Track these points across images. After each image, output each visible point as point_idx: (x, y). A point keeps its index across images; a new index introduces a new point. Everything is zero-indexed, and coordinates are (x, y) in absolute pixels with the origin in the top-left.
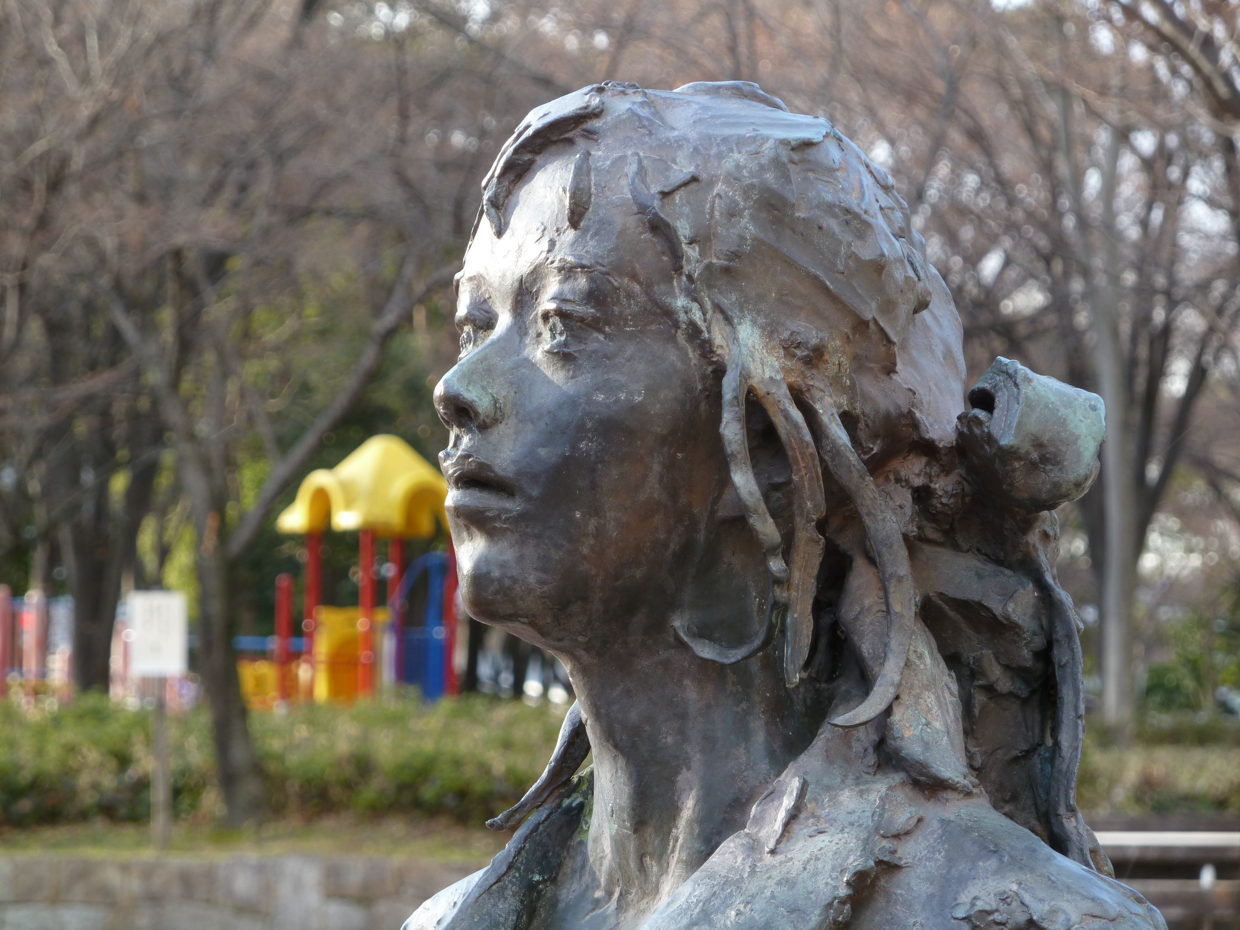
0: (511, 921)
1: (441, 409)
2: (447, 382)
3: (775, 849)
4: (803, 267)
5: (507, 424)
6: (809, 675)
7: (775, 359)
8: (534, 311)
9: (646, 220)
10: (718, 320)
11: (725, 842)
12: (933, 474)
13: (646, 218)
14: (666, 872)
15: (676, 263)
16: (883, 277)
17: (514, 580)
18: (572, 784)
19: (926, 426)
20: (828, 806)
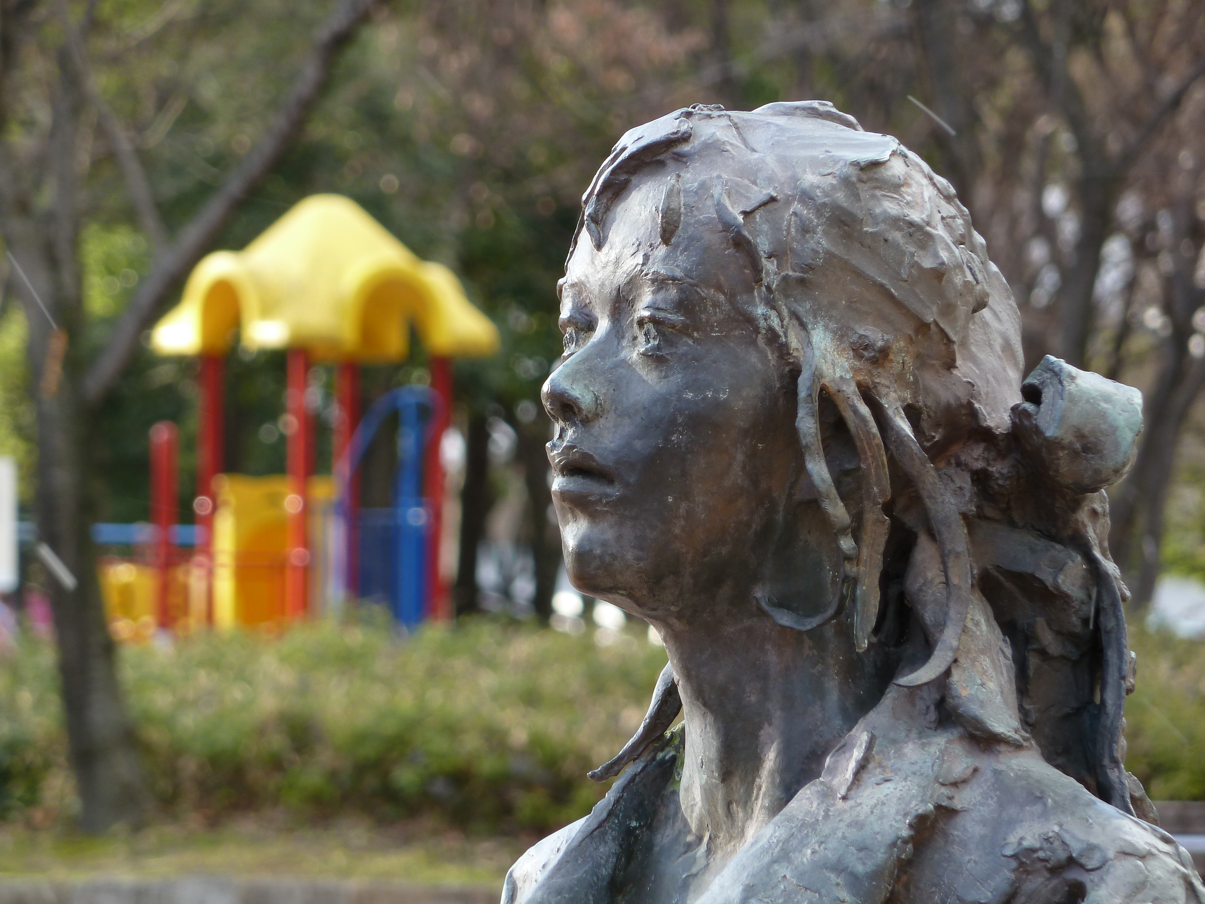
0: (611, 863)
1: (547, 405)
2: (553, 382)
3: (847, 795)
4: (870, 276)
5: (607, 418)
6: (879, 641)
7: (845, 360)
8: (630, 317)
9: (730, 237)
10: (793, 325)
11: (802, 789)
12: (991, 458)
13: (729, 235)
14: (751, 817)
15: (756, 276)
16: (943, 283)
17: (614, 557)
18: (665, 739)
19: (984, 415)
20: (894, 757)
